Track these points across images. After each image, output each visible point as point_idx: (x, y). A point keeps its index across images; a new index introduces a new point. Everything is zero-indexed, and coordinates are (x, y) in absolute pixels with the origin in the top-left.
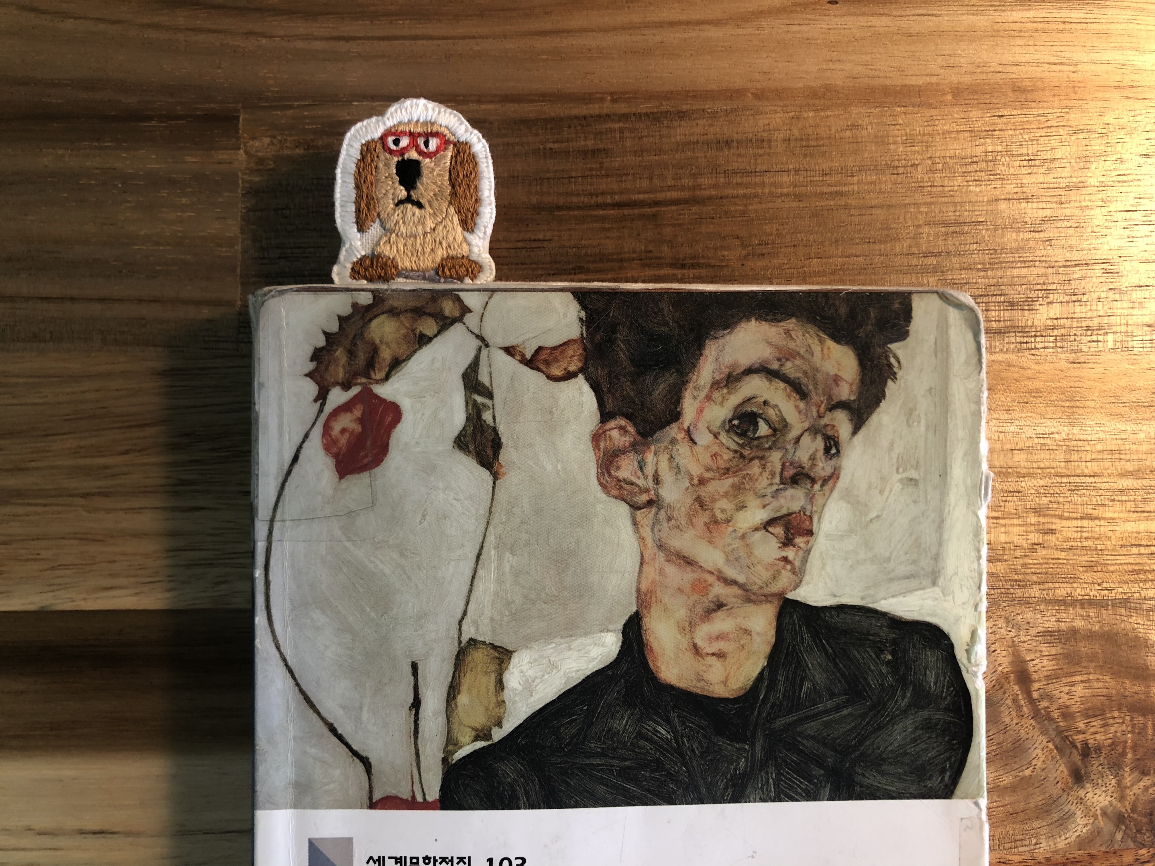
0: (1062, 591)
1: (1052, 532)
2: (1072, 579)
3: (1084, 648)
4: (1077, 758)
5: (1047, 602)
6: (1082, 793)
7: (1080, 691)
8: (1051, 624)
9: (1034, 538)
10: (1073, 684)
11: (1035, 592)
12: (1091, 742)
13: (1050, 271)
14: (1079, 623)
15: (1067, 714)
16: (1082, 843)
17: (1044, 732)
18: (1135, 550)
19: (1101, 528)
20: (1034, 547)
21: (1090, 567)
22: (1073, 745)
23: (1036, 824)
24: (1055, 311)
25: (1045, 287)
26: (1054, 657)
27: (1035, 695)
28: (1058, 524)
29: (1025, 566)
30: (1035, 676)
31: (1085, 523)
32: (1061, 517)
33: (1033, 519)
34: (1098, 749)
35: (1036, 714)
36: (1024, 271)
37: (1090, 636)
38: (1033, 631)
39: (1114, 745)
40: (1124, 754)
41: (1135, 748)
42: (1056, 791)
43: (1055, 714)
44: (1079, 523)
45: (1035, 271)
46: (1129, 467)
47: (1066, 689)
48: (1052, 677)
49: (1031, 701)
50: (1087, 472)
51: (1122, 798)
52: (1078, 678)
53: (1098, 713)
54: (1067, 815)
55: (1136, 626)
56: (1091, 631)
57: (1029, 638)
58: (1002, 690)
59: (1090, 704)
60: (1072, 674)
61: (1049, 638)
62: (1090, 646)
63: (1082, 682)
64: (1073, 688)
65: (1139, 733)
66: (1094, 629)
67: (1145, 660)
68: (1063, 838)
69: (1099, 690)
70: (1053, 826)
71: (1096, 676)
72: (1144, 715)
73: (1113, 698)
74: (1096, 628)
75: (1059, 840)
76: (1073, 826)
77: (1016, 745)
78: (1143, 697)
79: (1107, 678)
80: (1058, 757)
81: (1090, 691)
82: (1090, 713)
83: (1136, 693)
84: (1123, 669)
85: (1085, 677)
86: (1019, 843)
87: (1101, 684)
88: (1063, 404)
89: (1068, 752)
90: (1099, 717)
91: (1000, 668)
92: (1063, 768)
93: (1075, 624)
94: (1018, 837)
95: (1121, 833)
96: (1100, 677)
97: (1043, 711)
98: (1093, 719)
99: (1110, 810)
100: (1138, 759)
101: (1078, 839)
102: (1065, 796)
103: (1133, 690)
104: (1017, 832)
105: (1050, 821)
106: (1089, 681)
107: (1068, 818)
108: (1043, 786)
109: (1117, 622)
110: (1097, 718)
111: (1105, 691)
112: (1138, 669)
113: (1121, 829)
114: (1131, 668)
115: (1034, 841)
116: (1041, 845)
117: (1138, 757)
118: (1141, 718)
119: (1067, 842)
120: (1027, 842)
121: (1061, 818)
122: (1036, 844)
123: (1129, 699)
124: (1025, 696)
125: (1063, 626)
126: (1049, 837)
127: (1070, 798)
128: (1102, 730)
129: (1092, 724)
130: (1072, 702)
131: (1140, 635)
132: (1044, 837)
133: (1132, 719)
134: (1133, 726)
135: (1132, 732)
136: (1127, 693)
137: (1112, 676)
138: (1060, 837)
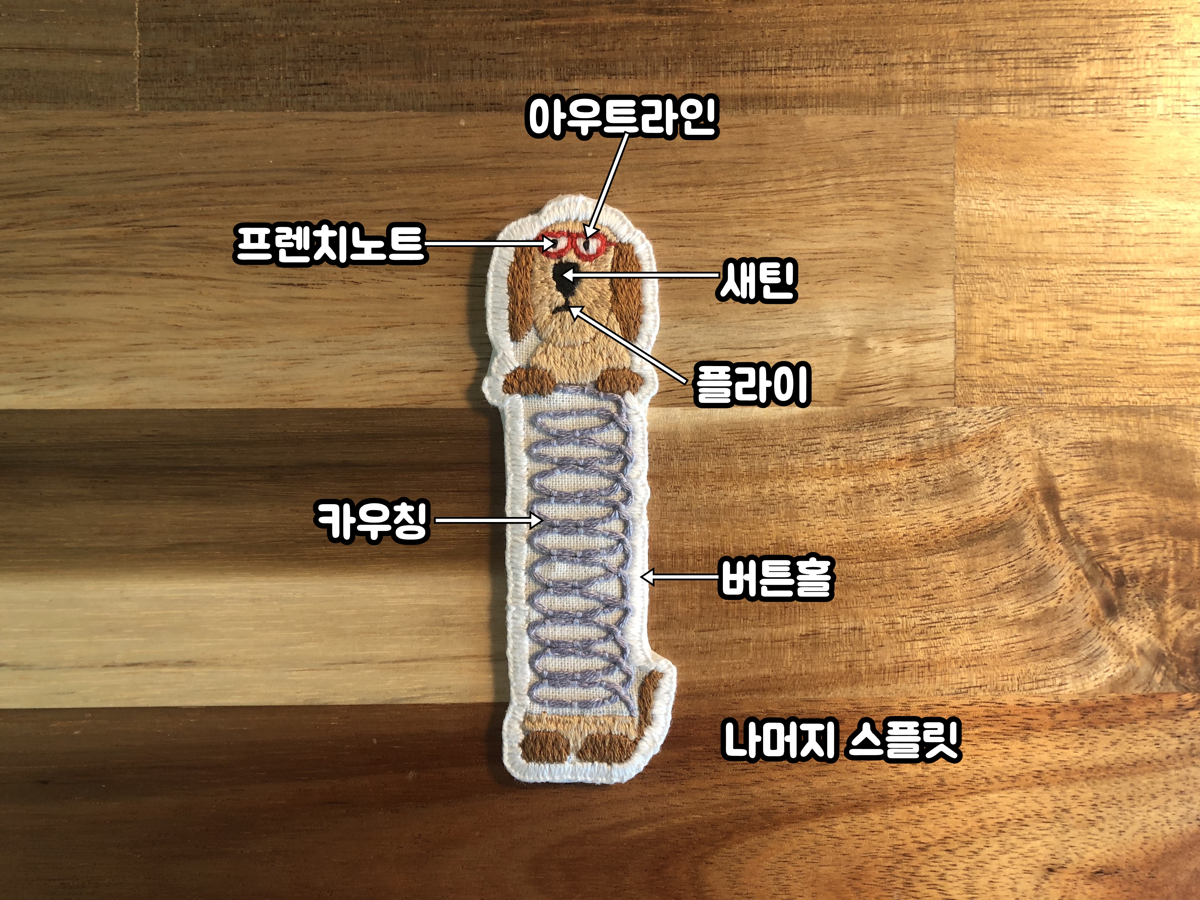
0: (1096, 397)
1: (1087, 328)
2: (1108, 382)
3: (1121, 462)
4: (1109, 587)
5: (1080, 409)
6: (1115, 627)
7: (1115, 511)
8: (1083, 435)
9: (1067, 334)
10: (1107, 503)
11: (1066, 397)
12: (1126, 570)
13: (1092, 22)
14: (1116, 434)
15: (1099, 539)
16: (1115, 685)
17: (1073, 558)
18: (1183, 350)
19: (1143, 324)
20: (1066, 345)
21: (1130, 369)
22: (1106, 573)
23: (1061, 662)
24: (1097, 69)
25: (1085, 41)
26: (1086, 472)
27: (1063, 516)
28: (1094, 319)
29: (1054, 367)
30: (1064, 494)
31: (1126, 318)
32: (1098, 311)
33: (1065, 313)
34: (1135, 577)
35: (1064, 537)
36: (1062, 22)
37: (1129, 448)
38: (1062, 443)
39: (1153, 573)
40: (1164, 584)
41: (1178, 578)
42: (1083, 625)
43: (1086, 538)
44: (1118, 318)
45: (1075, 22)
46: (1179, 253)
47: (1099, 509)
48: (1083, 495)
49: (1059, 522)
50: (1129, 258)
51: (1162, 635)
52: (1113, 496)
53: (1135, 536)
54: (1097, 652)
55: (1182, 437)
56: (1129, 442)
57: (1059, 450)
58: (1026, 510)
59: (1126, 527)
60: (1106, 492)
61: (1081, 450)
62: (1128, 460)
63: (1118, 500)
64: (1107, 508)
65: (1183, 560)
66: (1133, 440)
67: (1191, 476)
68: (1093, 678)
69: (1137, 510)
70: (1081, 665)
71: (1134, 494)
72: (1189, 539)
73: (1154, 520)
74: (1136, 439)
75: (1087, 680)
76: (1105, 665)
77: (1040, 572)
78: (1188, 518)
79: (1147, 497)
80: (1088, 587)
81: (1126, 511)
82: (1126, 536)
83: (1180, 514)
84: (1166, 487)
85: (1122, 495)
86: (1041, 683)
87: (1139, 504)
88: (1104, 179)
89: (1099, 580)
90: (1137, 541)
91: (1024, 485)
92: (1094, 598)
93: (1111, 435)
94: (1040, 677)
95: (1161, 674)
96: (1139, 496)
97: (1072, 534)
98: (1129, 544)
99: (1147, 648)
100: (1181, 590)
101: (1109, 680)
102: (1095, 630)
103: (1177, 511)
104: (1039, 671)
105: (1077, 659)
106: (1126, 499)
107: (1098, 655)
108: (1070, 619)
109: (1160, 432)
110: (1133, 542)
111: (1144, 512)
112: (1183, 486)
113: (1160, 670)
114: (1176, 485)
115: (1058, 681)
116: (1067, 686)
117: (1181, 587)
118: (1185, 543)
119: (1097, 683)
120: (1050, 683)
121: (1090, 655)
122: (1061, 685)
123: (1173, 521)
124: (1052, 516)
125: (1097, 437)
126: (1076, 677)
127: (1101, 633)
128: (1140, 555)
129: (1128, 549)
130: (1106, 523)
131: (1186, 447)
132: (1070, 677)
133: (1175, 543)
134: (1177, 552)
135: (1175, 559)
136: (1170, 514)
137: (1152, 495)
138: (1089, 677)
